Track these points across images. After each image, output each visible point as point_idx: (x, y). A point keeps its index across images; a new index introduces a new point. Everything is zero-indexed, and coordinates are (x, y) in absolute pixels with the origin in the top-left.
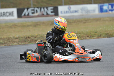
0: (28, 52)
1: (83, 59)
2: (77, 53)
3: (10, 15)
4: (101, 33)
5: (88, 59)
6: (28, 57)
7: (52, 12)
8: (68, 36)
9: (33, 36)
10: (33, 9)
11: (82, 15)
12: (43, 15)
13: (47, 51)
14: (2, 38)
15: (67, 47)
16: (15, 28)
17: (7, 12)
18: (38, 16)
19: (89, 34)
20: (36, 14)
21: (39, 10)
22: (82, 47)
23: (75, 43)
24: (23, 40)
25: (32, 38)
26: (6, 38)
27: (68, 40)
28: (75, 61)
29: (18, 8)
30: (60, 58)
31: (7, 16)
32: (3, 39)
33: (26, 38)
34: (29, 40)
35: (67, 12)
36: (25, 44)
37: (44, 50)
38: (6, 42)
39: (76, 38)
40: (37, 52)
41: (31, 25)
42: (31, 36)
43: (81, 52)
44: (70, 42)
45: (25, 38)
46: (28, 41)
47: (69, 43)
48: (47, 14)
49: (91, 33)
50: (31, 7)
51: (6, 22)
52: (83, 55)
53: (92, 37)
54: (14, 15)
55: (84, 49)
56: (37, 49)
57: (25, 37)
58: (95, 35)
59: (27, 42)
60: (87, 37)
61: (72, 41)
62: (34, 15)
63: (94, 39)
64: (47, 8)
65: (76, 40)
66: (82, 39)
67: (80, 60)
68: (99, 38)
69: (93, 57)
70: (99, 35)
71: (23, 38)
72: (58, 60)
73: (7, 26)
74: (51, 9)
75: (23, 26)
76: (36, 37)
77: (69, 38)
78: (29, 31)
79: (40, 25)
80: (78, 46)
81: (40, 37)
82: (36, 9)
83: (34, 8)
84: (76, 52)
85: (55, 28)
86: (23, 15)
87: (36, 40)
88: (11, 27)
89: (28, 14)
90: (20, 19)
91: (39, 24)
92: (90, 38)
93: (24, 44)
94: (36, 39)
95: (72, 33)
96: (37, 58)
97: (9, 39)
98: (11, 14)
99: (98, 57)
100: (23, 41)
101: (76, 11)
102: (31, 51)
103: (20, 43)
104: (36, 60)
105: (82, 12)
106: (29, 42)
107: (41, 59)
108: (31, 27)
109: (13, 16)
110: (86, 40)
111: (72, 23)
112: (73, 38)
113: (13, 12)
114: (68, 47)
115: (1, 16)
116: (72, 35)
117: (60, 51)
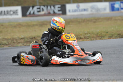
0: (22, 54)
1: (83, 62)
3: (14, 14)
4: (113, 34)
5: (88, 62)
6: (21, 59)
7: (59, 11)
8: (66, 37)
9: (39, 37)
10: (39, 7)
11: (92, 14)
12: (49, 14)
13: (43, 53)
14: (5, 39)
15: (65, 48)
16: (20, 27)
17: (11, 11)
18: (45, 15)
19: (100, 35)
20: (42, 13)
21: (45, 8)
23: (74, 45)
25: (38, 39)
26: (10, 39)
27: (66, 41)
28: (75, 64)
29: (23, 6)
31: (11, 15)
32: (7, 39)
33: (32, 38)
35: (75, 11)
37: (40, 52)
38: (10, 43)
39: (75, 39)
40: (32, 54)
41: (37, 25)
42: (37, 37)
43: (80, 54)
44: (69, 43)
45: (31, 39)
47: (67, 45)
48: (54, 12)
49: (101, 34)
50: (37, 5)
51: (10, 21)
52: (83, 57)
53: (102, 37)
56: (31, 51)
57: (31, 38)
58: (106, 35)
60: (97, 38)
61: (71, 42)
62: (39, 13)
63: (105, 39)
64: (54, 6)
66: (92, 40)
67: (79, 62)
68: (110, 39)
69: (94, 60)
70: (111, 35)
71: (29, 39)
72: (56, 63)
73: (11, 25)
74: (58, 7)
75: (28, 26)
77: (68, 39)
78: (35, 31)
79: (46, 25)
82: (42, 7)
83: (40, 6)
84: (75, 55)
85: (52, 29)
86: (28, 13)
88: (15, 27)
89: (34, 13)
90: (25, 18)
91: (45, 23)
92: (100, 38)
97: (13, 40)
98: (15, 12)
100: (28, 42)
101: (85, 10)
102: (25, 53)
103: (25, 44)
104: (32, 63)
105: (91, 11)
108: (37, 27)
109: (17, 15)
110: (97, 41)
111: (81, 22)
113: (17, 10)
115: (5, 14)
116: (71, 36)
117: (58, 53)
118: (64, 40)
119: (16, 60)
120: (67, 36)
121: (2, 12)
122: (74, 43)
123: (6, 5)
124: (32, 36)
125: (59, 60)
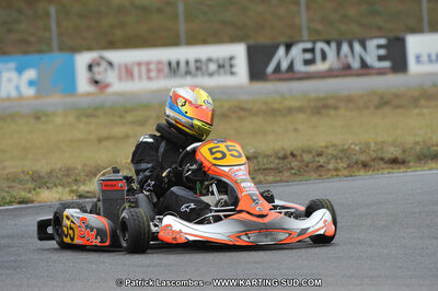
1: (266, 236)
2: (244, 216)
3: (222, 71)
5: (282, 236)
6: (65, 229)
7: (381, 58)
8: (212, 153)
9: (310, 152)
10: (309, 45)
12: (346, 70)
13: (137, 206)
16: (240, 118)
17: (210, 60)
18: (329, 74)
20: (320, 66)
21: (331, 51)
22: (262, 194)
23: (238, 179)
24: (272, 166)
25: (307, 158)
27: (213, 168)
28: (237, 243)
29: (251, 42)
30: (180, 231)
31: (211, 75)
33: (285, 157)
34: (295, 164)
36: (281, 181)
37: (127, 205)
39: (243, 160)
40: (102, 211)
41: (301, 110)
42: (303, 151)
43: (257, 210)
44: (220, 174)
45: (280, 158)
46: (292, 168)
47: (218, 180)
48: (364, 64)
50: (303, 41)
52: (266, 220)
54: (234, 70)
55: (270, 199)
56: (99, 200)
57: (281, 155)
59: (287, 174)
61: (226, 169)
62: (311, 68)
64: (364, 46)
65: (242, 167)
67: (253, 238)
69: (304, 231)
71: (272, 159)
72: (175, 238)
74: (379, 47)
75: (271, 112)
76: (320, 155)
77: (216, 159)
78: (296, 130)
79: (335, 108)
80: (248, 188)
81: (335, 153)
82: (320, 46)
83: (314, 42)
84: (240, 212)
85: (171, 126)
86: (271, 68)
87: (321, 166)
88: (224, 116)
89: (291, 67)
90: (260, 86)
91: (331, 102)
93: (276, 182)
94: (322, 160)
95: (229, 143)
96: (100, 232)
98: (226, 66)
99: (321, 232)
100: (272, 169)
103: (261, 177)
104: (97, 242)
106: (295, 174)
107: (114, 236)
108: (301, 116)
109: (232, 73)
112: (229, 160)
114: (213, 194)
115: (188, 73)
116: (229, 150)
117: (183, 208)
118: (206, 164)
119: (50, 230)
120: (214, 150)
121: (178, 63)
122: (239, 173)
123: (194, 40)
124: (283, 149)
125: (185, 230)
